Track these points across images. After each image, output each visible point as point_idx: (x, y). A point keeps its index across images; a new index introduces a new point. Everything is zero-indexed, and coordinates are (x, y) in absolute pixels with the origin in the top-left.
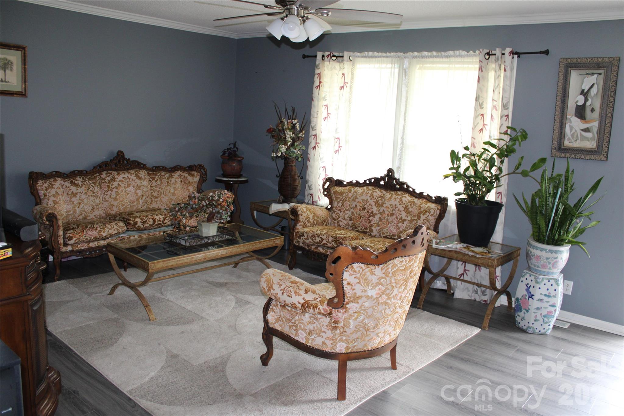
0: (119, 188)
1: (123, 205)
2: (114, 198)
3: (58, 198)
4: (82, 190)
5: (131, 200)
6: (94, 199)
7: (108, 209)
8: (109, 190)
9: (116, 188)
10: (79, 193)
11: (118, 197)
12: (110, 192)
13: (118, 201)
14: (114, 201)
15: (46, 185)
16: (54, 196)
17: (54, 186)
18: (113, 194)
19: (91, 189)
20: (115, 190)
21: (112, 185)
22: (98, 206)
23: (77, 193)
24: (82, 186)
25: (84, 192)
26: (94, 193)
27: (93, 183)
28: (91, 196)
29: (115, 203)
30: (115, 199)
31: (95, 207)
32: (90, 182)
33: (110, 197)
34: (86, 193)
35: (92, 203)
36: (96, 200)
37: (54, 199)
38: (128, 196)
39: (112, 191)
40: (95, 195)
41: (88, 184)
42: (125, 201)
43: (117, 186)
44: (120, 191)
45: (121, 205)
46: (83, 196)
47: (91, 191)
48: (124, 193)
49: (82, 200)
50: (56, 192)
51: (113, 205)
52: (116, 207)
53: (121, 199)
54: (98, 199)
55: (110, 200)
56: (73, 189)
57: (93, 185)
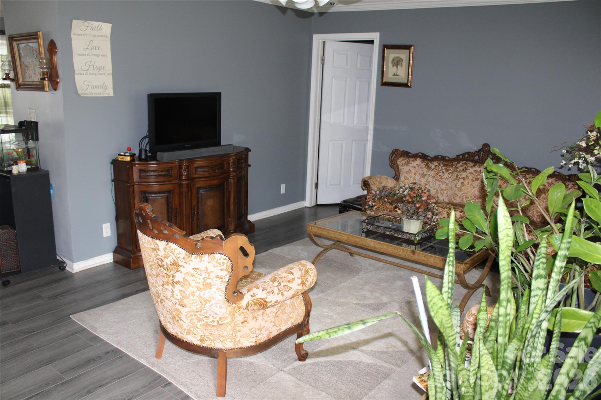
0: (466, 179)
1: (466, 197)
2: (458, 188)
3: (410, 175)
4: (432, 173)
5: (476, 194)
6: (440, 184)
7: (452, 197)
8: (456, 179)
9: (464, 179)
10: (427, 176)
11: (463, 188)
12: (457, 181)
13: (462, 193)
14: (458, 191)
15: (403, 162)
16: (407, 172)
17: (410, 165)
18: (458, 184)
19: (440, 174)
20: (462, 180)
21: (461, 175)
22: (442, 192)
23: (426, 175)
24: (433, 170)
25: (432, 175)
26: (442, 178)
27: (446, 169)
28: (438, 180)
29: (460, 194)
30: (460, 190)
31: (439, 191)
32: (443, 168)
33: (456, 186)
34: (434, 177)
35: (436, 187)
36: (441, 185)
37: (406, 175)
38: (474, 189)
39: (458, 181)
40: (442, 180)
41: (440, 169)
42: (470, 194)
43: (465, 177)
44: (466, 182)
45: (464, 197)
46: (430, 179)
47: (440, 176)
48: (470, 186)
49: (429, 182)
50: (409, 170)
51: (456, 195)
52: (460, 198)
53: (466, 191)
54: (444, 185)
55: (455, 189)
56: (425, 170)
57: (444, 171)
